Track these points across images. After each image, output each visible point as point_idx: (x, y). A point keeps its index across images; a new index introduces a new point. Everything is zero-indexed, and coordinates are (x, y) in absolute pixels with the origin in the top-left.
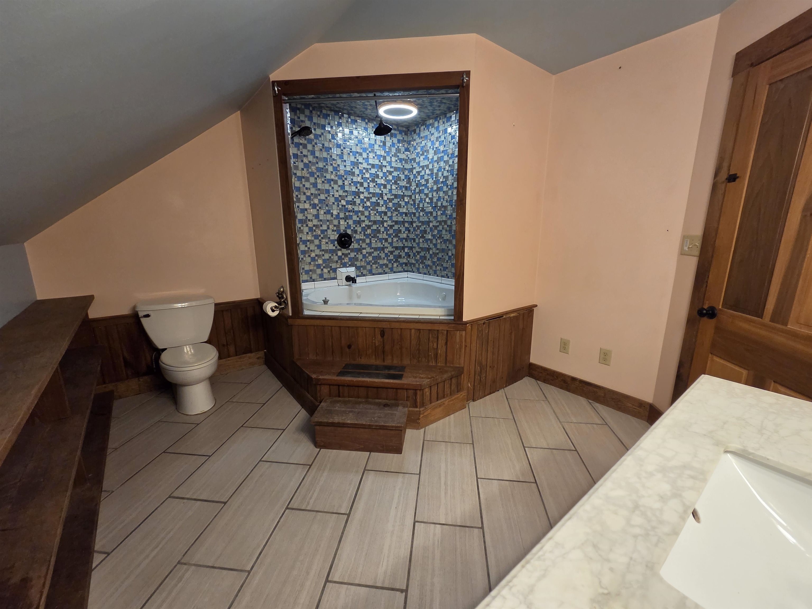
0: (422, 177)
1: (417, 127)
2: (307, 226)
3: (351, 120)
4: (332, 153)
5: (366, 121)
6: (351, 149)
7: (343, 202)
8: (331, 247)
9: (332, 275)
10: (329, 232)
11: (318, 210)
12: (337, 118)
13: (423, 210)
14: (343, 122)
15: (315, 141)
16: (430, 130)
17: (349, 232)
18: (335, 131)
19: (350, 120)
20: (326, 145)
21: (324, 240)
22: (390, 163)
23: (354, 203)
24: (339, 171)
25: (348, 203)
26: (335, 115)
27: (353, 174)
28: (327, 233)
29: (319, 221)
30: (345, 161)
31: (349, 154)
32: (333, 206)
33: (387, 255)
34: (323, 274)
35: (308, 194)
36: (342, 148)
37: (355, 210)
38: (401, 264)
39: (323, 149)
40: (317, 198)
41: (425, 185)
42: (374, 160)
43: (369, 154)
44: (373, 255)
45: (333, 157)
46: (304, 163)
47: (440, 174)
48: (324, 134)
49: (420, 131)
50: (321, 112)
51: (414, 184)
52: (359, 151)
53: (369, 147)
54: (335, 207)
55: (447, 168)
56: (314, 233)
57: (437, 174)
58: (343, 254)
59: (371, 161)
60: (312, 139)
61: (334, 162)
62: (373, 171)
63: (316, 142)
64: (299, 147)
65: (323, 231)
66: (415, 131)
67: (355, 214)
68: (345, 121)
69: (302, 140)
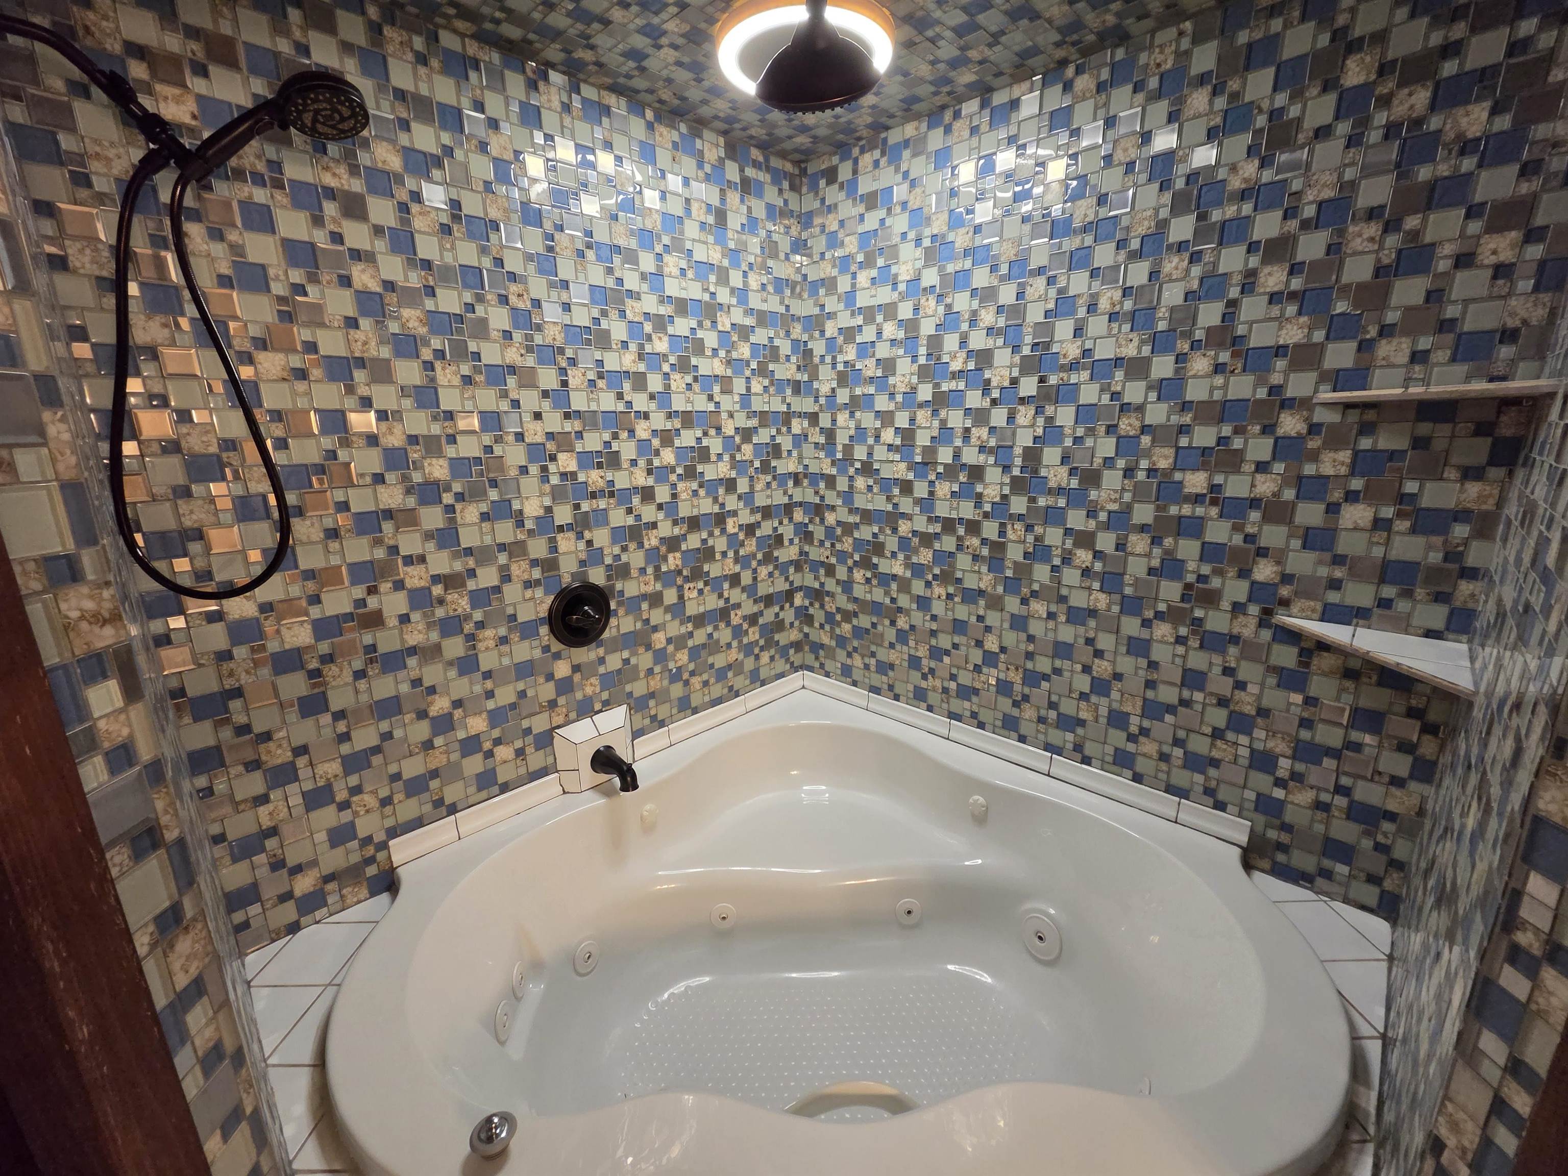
0: (865, 350)
1: (842, 160)
2: (399, 585)
3: (584, 101)
4: (502, 247)
5: (649, 114)
6: (589, 234)
7: (567, 462)
8: (524, 651)
9: (536, 760)
10: (512, 592)
11: (450, 509)
12: (515, 83)
13: (867, 469)
14: (550, 109)
15: (410, 183)
16: (904, 167)
17: (597, 577)
18: (509, 146)
19: (577, 103)
20: (472, 205)
21: (489, 633)
22: (742, 294)
23: (613, 460)
24: (539, 328)
25: (587, 460)
26: (507, 65)
27: (603, 340)
28: (501, 600)
29: (456, 556)
30: (565, 285)
31: (581, 254)
32: (524, 481)
33: (738, 632)
34: (494, 769)
35: (395, 440)
36: (548, 226)
37: (618, 486)
38: (783, 652)
39: (455, 227)
40: (440, 454)
41: (881, 383)
42: (684, 284)
43: (667, 258)
44: (690, 643)
45: (508, 267)
46: (357, 291)
47: (951, 342)
48: (459, 154)
49: (855, 172)
50: (433, 38)
51: (826, 372)
52: (621, 242)
53: (665, 228)
54: (530, 484)
55: (988, 317)
56: (440, 612)
57: (935, 342)
58: (576, 668)
59: (672, 288)
60: (395, 175)
61: (514, 288)
62: (682, 326)
63: (415, 189)
64: (321, 209)
65: (480, 598)
66: (831, 175)
67: (619, 503)
68: (556, 104)
69: (334, 175)
